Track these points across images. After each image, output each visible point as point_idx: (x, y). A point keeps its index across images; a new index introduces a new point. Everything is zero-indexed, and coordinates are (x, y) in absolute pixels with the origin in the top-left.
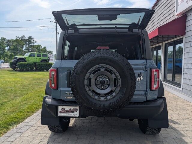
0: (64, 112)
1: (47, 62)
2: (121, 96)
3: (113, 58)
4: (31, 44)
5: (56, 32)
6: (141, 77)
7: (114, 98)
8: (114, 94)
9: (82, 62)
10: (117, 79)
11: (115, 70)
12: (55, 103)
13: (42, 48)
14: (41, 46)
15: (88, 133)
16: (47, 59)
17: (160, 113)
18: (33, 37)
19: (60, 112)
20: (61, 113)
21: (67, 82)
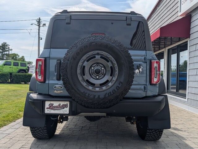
0: (52, 109)
1: (26, 73)
2: (118, 85)
3: (109, 44)
4: (5, 53)
5: (39, 37)
6: (141, 70)
7: (110, 88)
8: (110, 84)
9: (75, 48)
10: (114, 67)
11: (112, 58)
12: (40, 98)
13: (20, 57)
14: (18, 55)
15: (78, 140)
16: (26, 69)
17: (161, 110)
18: (7, 43)
19: (47, 108)
20: (48, 110)
21: (56, 74)
